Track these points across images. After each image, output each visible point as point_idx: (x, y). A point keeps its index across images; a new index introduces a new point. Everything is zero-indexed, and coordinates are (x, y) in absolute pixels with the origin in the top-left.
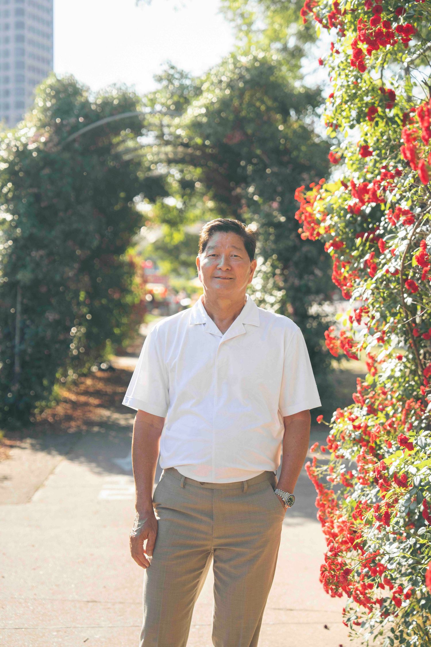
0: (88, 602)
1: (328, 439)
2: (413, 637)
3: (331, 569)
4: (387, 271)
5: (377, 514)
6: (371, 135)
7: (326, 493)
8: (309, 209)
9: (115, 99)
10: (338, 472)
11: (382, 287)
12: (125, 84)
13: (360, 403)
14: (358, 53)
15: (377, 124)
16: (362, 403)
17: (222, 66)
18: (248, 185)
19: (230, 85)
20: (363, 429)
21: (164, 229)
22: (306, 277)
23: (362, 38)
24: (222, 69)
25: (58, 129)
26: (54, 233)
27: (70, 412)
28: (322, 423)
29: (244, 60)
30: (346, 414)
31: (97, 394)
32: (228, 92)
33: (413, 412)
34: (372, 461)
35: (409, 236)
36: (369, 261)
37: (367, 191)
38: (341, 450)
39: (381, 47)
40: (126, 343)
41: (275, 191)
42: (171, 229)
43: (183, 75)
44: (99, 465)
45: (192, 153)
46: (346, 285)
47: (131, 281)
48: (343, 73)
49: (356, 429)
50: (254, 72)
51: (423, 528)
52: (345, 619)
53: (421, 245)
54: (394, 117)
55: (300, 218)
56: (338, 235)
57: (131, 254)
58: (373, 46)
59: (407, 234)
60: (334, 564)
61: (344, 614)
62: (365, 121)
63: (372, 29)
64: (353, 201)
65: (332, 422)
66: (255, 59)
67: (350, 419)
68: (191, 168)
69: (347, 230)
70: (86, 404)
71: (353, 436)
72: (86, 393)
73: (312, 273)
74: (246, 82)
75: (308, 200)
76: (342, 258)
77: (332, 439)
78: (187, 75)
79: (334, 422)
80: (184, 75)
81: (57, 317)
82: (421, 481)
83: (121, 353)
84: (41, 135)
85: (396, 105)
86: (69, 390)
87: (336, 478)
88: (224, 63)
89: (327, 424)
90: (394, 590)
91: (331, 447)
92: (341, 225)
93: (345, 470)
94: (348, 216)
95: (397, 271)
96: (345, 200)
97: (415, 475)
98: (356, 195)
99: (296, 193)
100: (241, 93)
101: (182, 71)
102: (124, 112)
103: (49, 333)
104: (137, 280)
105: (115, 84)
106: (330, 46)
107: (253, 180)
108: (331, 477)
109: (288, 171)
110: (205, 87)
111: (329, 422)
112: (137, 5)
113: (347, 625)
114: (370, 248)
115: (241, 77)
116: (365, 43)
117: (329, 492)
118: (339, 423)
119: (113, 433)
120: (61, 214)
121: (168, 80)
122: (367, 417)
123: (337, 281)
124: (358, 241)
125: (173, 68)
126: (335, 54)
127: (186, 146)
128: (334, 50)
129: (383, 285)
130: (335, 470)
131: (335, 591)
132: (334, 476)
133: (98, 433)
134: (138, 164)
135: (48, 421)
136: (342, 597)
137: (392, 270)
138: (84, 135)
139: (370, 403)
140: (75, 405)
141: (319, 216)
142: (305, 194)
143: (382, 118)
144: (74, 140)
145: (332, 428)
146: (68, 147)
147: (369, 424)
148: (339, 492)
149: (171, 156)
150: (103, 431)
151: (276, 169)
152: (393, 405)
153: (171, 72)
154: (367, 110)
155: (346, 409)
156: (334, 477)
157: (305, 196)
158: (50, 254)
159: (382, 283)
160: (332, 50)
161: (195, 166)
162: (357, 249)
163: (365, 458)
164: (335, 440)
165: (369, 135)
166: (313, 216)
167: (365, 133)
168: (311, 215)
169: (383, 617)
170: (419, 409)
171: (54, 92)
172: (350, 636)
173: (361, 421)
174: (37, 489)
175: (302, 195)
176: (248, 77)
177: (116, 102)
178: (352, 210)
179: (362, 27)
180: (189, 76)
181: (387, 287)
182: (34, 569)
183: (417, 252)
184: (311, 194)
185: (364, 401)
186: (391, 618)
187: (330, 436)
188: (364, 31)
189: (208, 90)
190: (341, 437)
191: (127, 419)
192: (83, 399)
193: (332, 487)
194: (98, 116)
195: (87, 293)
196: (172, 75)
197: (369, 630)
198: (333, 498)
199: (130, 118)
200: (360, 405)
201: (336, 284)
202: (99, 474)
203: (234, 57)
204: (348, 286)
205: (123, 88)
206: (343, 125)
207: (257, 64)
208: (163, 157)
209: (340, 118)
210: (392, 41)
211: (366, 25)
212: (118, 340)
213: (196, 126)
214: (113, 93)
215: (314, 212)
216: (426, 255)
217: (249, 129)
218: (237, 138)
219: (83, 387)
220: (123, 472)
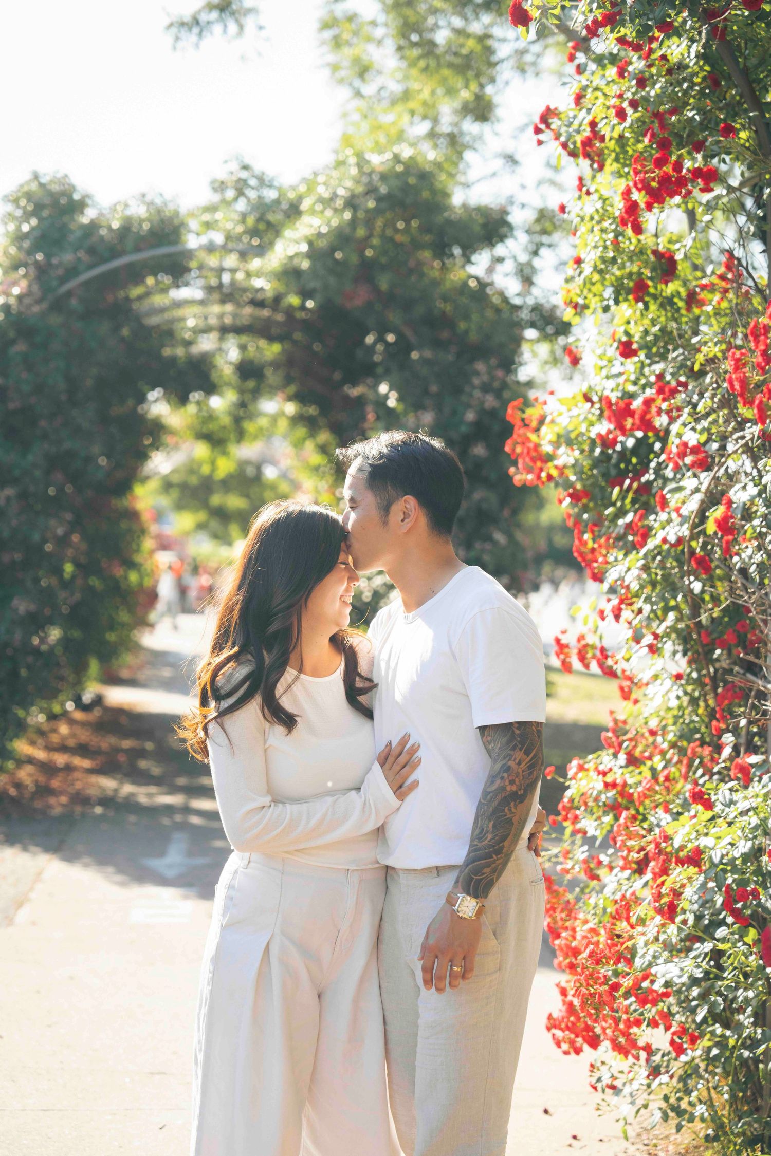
0: (152, 1074)
1: (560, 806)
2: (699, 1107)
3: (588, 985)
4: (665, 541)
5: (657, 904)
6: (636, 322)
7: (556, 891)
8: (533, 437)
9: (144, 221)
10: (576, 857)
11: (655, 565)
12: (161, 195)
13: (614, 747)
14: (632, 208)
15: (647, 308)
16: (617, 749)
17: (335, 168)
18: (378, 381)
19: (351, 203)
20: (619, 788)
21: (201, 450)
22: (478, 545)
23: (640, 186)
24: (335, 174)
25: (42, 272)
26: (30, 458)
27: (42, 779)
28: (553, 778)
29: (377, 160)
30: (590, 766)
31: (83, 750)
32: (347, 215)
33: (697, 761)
34: (638, 834)
35: (703, 488)
36: (636, 524)
37: (632, 414)
38: (583, 821)
39: (668, 199)
41: (426, 392)
42: (213, 451)
43: (262, 181)
44: (120, 871)
45: (269, 318)
46: (596, 561)
47: (139, 545)
48: (596, 228)
49: (609, 788)
50: (395, 183)
51: (724, 928)
52: (594, 1080)
53: (724, 502)
54: (673, 296)
55: (514, 450)
56: (580, 480)
58: (657, 197)
59: (701, 484)
60: (592, 978)
61: (592, 1071)
62: (626, 300)
63: (654, 172)
64: (604, 427)
65: (569, 777)
66: (397, 158)
67: (599, 773)
68: (262, 343)
69: (595, 471)
70: (69, 768)
71: (603, 798)
72: (63, 748)
73: (489, 538)
74: (379, 200)
75: (527, 422)
76: (585, 516)
77: (568, 805)
78: (271, 181)
79: (573, 778)
80: (267, 183)
81: (33, 607)
82: (722, 857)
83: (114, 680)
84: (15, 283)
85: (678, 277)
86: (33, 743)
87: (573, 868)
88: (340, 164)
89: (562, 780)
90: (673, 1029)
91: (566, 819)
92: (586, 463)
93: (586, 854)
94: (598, 451)
95: (680, 540)
96: (592, 424)
97: (713, 849)
98: (613, 419)
99: (510, 411)
100: (371, 215)
101: (263, 174)
102: (158, 245)
103: (18, 635)
105: (144, 196)
106: (577, 183)
107: (387, 372)
108: (564, 866)
109: (451, 357)
110: (305, 205)
111: (565, 776)
112: (175, 48)
113: (595, 1088)
114: (633, 502)
115: (371, 190)
116: (643, 192)
117: (561, 890)
118: (581, 780)
119: (132, 818)
120: (43, 423)
121: (237, 189)
122: (625, 770)
123: (581, 554)
124: (614, 492)
125: (245, 167)
126: (584, 197)
128: (584, 189)
129: (657, 561)
130: (570, 856)
131: (594, 1017)
132: (569, 864)
133: (102, 817)
134: (168, 334)
135: (8, 794)
136: (581, 1054)
137: (672, 539)
138: (87, 283)
139: (630, 748)
140: (48, 769)
141: (547, 448)
142: (524, 412)
143: (655, 297)
144: (69, 294)
145: (568, 787)
146: (58, 305)
147: (630, 781)
148: (577, 890)
149: (228, 320)
150: (111, 813)
151: (428, 354)
152: (663, 753)
153: (244, 175)
154: (631, 284)
155: (590, 757)
156: (569, 866)
157: (524, 416)
158: (23, 496)
159: (654, 558)
160: (580, 189)
161: (271, 339)
162: (614, 504)
163: (627, 827)
164: (571, 808)
165: (632, 322)
166: (540, 449)
167: (625, 320)
168: (537, 446)
169: (651, 1077)
170: (709, 758)
171: (33, 205)
172: (598, 1109)
173: (618, 775)
174: (20, 905)
175: (519, 413)
176: (383, 190)
177: (146, 226)
178: (607, 442)
179: (639, 167)
180: (276, 184)
181: (662, 565)
182: (49, 1026)
183: (717, 512)
184: (533, 413)
185: (620, 745)
186: (664, 1078)
187: (566, 800)
188: (642, 175)
189: (312, 212)
190: (581, 802)
191: (150, 795)
192: (60, 759)
193: (566, 882)
194: (114, 252)
195: (77, 565)
196: (245, 181)
197: (629, 1099)
198: (566, 899)
199: (169, 255)
200: (611, 751)
201: (579, 559)
202: (122, 884)
203: (360, 155)
204: (602, 563)
205: (158, 201)
206: (592, 306)
207: (399, 168)
208: (213, 321)
209: (590, 296)
210: (683, 191)
211: (645, 166)
213: (290, 274)
214: (139, 211)
215: (542, 442)
216: (732, 517)
217: (384, 283)
218: (361, 297)
219: (55, 739)
220: (164, 881)
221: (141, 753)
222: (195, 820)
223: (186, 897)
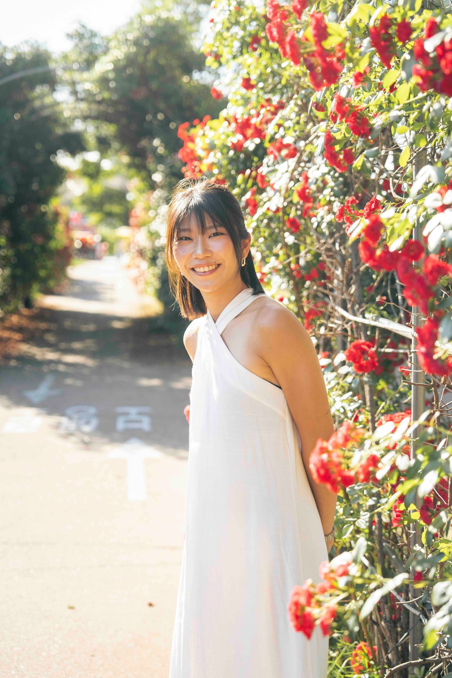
4: (268, 209)
8: (191, 146)
9: (27, 55)
11: (263, 226)
15: (260, 56)
17: (128, 25)
18: (153, 138)
19: (137, 43)
21: (85, 182)
29: (149, 19)
31: (20, 329)
32: (133, 49)
35: (290, 170)
37: (250, 127)
40: (52, 283)
42: (90, 182)
43: (93, 35)
44: (10, 398)
45: (105, 110)
47: (54, 228)
50: (158, 31)
53: (303, 179)
55: (183, 156)
56: (220, 173)
57: (55, 203)
59: (289, 168)
62: (247, 52)
64: (237, 138)
66: (159, 18)
68: (105, 125)
69: (230, 167)
70: (9, 339)
72: (11, 329)
74: (151, 40)
75: (191, 137)
78: (96, 34)
83: (49, 292)
88: (131, 23)
92: (225, 162)
94: (231, 153)
95: (278, 210)
96: (228, 137)
98: (240, 132)
99: (180, 131)
100: (147, 51)
101: (92, 30)
104: (60, 227)
105: (27, 41)
107: (158, 133)
110: (112, 45)
114: (252, 186)
115: (146, 36)
121: (78, 38)
124: (240, 178)
125: (83, 27)
127: (99, 103)
129: (264, 223)
133: (15, 368)
134: (55, 120)
137: (274, 208)
141: (200, 153)
142: (188, 131)
149: (86, 112)
150: (20, 365)
153: (82, 31)
157: (188, 133)
159: (263, 221)
161: (109, 122)
162: (239, 187)
165: (252, 66)
166: (194, 153)
167: (248, 65)
168: (192, 152)
175: (186, 132)
176: (152, 34)
178: (238, 147)
181: (268, 226)
183: (299, 187)
184: (193, 131)
189: (115, 47)
192: (5, 335)
194: (11, 71)
195: (8, 238)
196: (83, 34)
202: (8, 407)
203: (140, 16)
206: (225, 55)
207: (161, 24)
208: (78, 113)
212: (43, 281)
213: (104, 81)
214: (26, 49)
215: (196, 149)
216: (308, 188)
217: (154, 85)
218: (142, 94)
219: (7, 324)
220: (30, 404)
221: (47, 331)
222: (61, 368)
223: (39, 414)
